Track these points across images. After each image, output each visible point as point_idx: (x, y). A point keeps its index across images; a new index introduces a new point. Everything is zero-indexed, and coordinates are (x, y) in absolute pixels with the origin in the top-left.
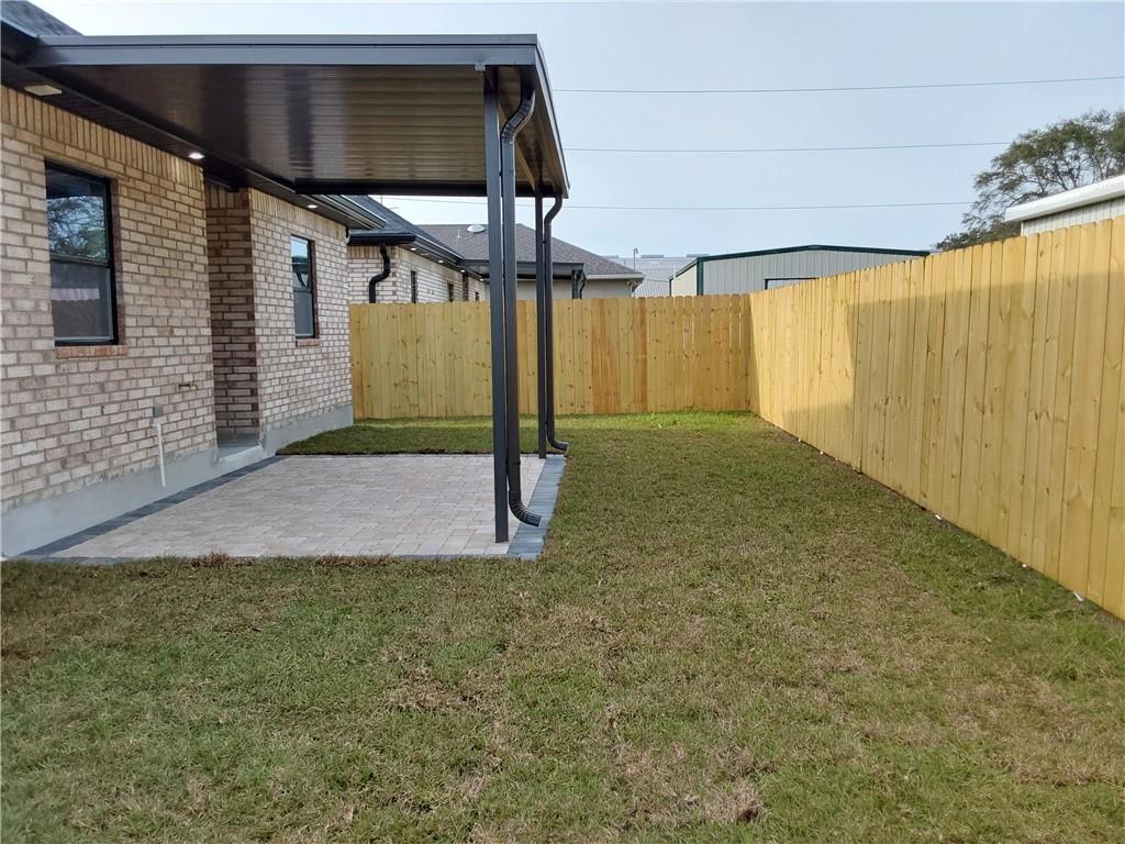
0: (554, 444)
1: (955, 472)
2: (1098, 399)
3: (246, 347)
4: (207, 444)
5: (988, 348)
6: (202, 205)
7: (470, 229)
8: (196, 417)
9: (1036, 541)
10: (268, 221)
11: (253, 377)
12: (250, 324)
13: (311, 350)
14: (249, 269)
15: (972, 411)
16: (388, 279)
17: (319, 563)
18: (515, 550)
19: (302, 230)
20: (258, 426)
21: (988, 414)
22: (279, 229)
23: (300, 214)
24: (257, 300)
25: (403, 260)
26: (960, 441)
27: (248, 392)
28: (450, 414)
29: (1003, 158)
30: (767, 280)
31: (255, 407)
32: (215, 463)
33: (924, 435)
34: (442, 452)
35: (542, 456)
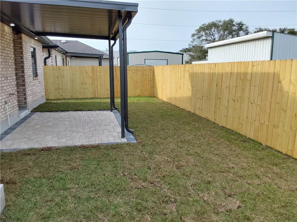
0: (115, 108)
1: (225, 115)
2: (270, 101)
3: (22, 81)
4: (17, 111)
5: (236, 87)
6: (12, 39)
7: (62, 41)
8: (14, 103)
9: (251, 132)
10: (26, 43)
11: (24, 90)
12: (23, 74)
13: (36, 81)
14: (22, 58)
15: (231, 101)
16: (50, 58)
17: (80, 147)
18: (129, 140)
19: (33, 45)
20: (27, 104)
21: (236, 102)
22: (28, 45)
23: (32, 40)
24: (25, 67)
25: (54, 52)
26: (227, 108)
27: (23, 94)
28: (72, 98)
29: (198, 30)
30: (145, 59)
31: (25, 99)
32: (19, 116)
33: (215, 106)
34: (82, 110)
35: (112, 111)
